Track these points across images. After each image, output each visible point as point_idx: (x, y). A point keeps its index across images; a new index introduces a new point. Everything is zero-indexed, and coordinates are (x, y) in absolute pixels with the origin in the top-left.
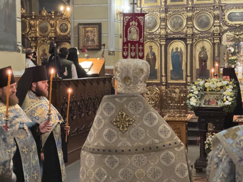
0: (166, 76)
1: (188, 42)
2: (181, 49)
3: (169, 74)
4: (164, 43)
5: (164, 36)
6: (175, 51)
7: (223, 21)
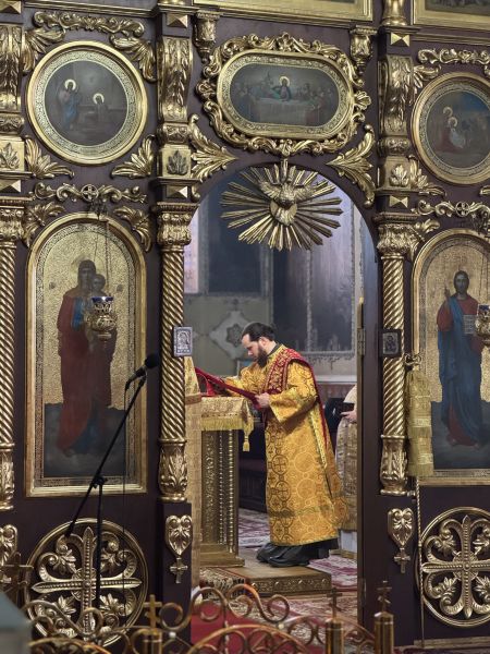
7: (207, 114)
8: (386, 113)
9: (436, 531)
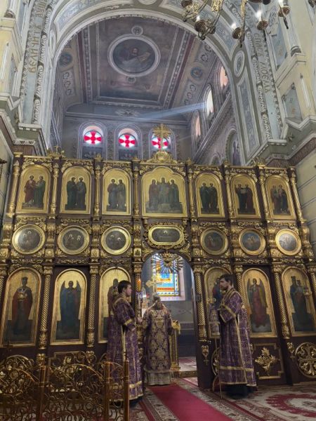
1: (91, 271)
2: (78, 284)
3: (54, 329)
7: (146, 241)
8: (193, 238)
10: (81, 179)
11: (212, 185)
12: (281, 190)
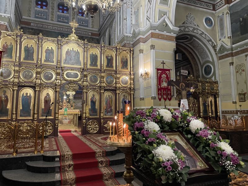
0: (16, 114)
1: (36, 89)
2: (30, 94)
3: (19, 113)
4: (17, 89)
5: (17, 84)
6: (25, 95)
7: (63, 77)
8: (84, 77)
9: (89, 122)
10: (32, 45)
11: (96, 53)
12: (126, 58)
